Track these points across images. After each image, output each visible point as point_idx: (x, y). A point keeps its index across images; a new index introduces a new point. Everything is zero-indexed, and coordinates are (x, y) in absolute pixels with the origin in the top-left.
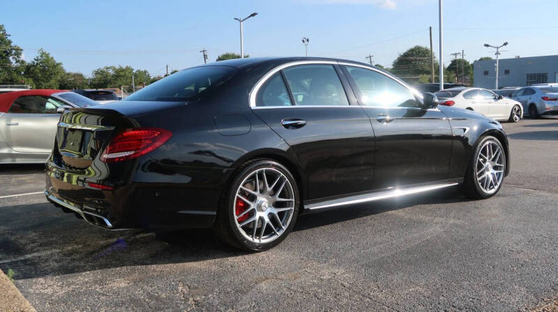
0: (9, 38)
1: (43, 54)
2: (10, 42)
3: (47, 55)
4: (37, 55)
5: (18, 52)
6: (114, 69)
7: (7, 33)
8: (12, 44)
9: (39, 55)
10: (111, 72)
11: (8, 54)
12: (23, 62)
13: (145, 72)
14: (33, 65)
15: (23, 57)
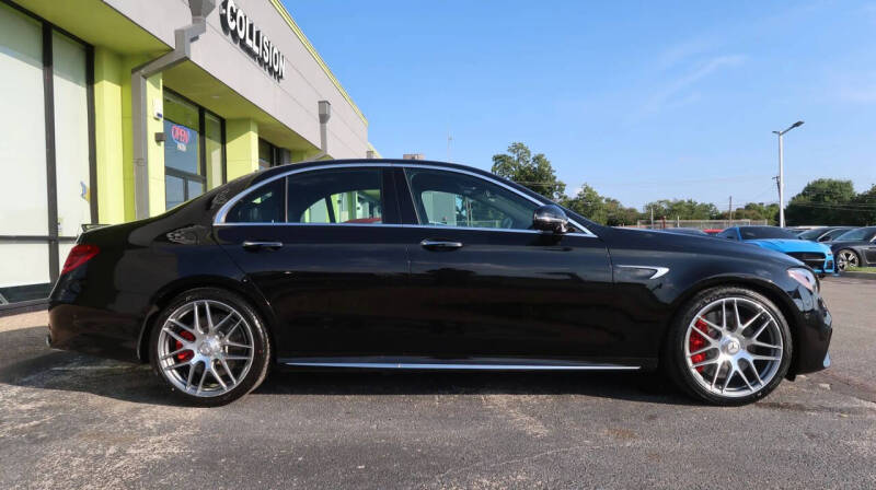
0: (554, 174)
1: (587, 189)
2: (555, 178)
3: (590, 190)
4: (579, 190)
5: (561, 187)
6: (667, 202)
7: (553, 168)
8: (557, 180)
9: (582, 190)
10: (665, 206)
11: (552, 189)
12: (565, 197)
13: (711, 205)
14: (576, 201)
15: (565, 193)
